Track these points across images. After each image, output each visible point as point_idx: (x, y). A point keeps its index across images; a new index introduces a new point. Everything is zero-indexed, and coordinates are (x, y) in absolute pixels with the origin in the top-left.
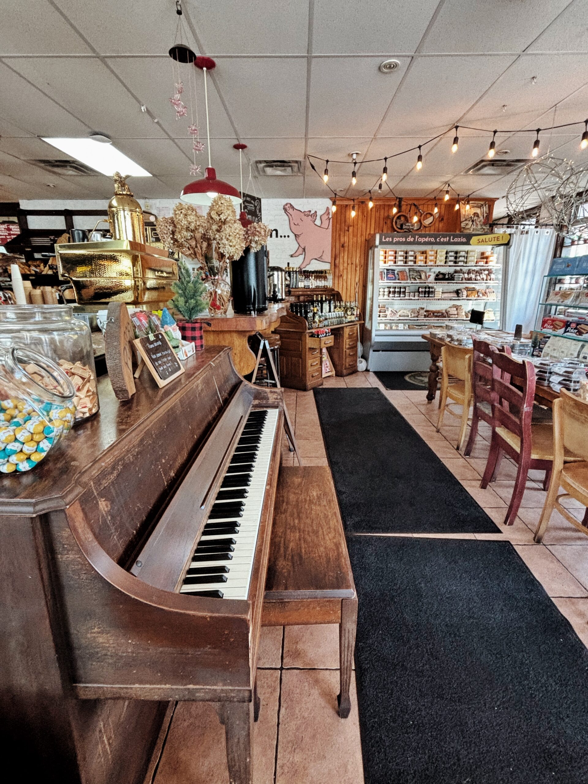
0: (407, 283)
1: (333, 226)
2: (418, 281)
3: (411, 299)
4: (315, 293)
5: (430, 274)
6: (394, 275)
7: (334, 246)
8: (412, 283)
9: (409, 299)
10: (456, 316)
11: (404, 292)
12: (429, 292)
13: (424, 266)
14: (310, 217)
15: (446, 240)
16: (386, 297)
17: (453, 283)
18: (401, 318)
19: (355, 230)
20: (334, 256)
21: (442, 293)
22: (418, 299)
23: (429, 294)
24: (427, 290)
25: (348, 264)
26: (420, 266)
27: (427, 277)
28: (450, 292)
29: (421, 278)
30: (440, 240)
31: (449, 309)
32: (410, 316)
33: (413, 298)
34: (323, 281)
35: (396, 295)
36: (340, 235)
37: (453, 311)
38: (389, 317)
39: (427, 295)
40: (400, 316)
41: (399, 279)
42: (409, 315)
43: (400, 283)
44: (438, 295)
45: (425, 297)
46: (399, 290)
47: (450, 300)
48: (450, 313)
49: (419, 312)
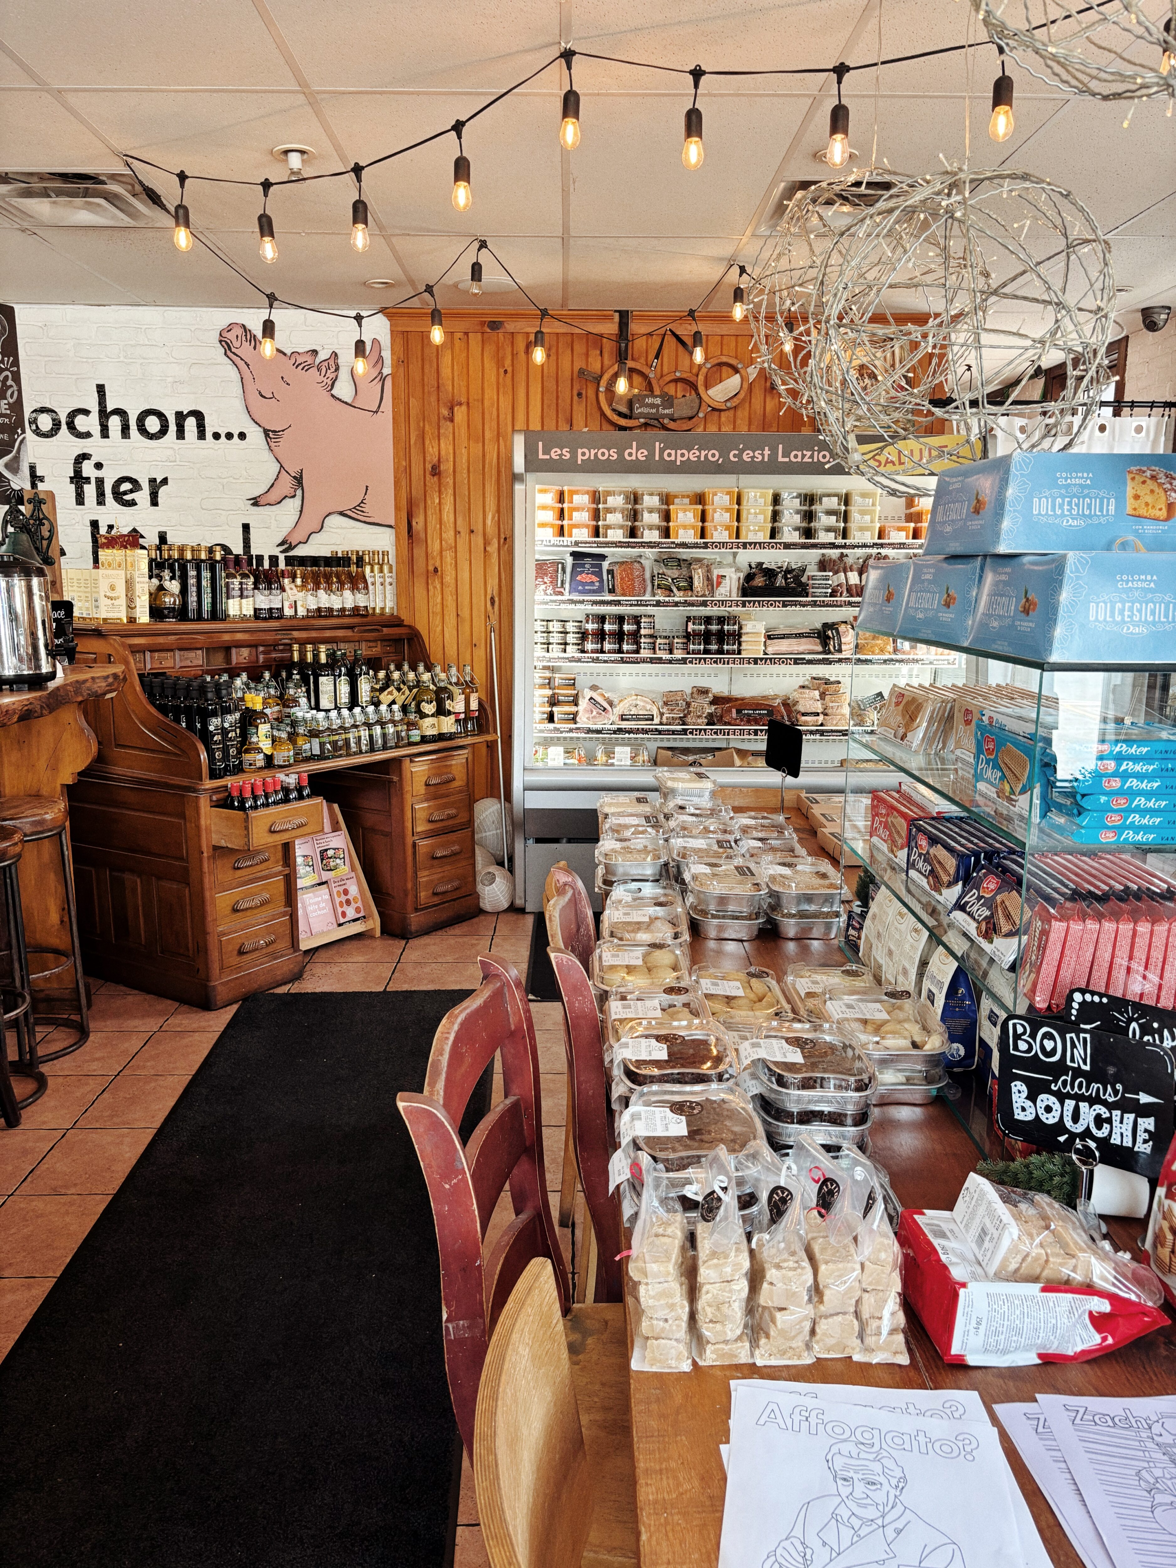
0: (639, 604)
1: (394, 405)
2: (679, 597)
3: (660, 661)
4: (296, 634)
5: (722, 572)
6: (599, 574)
7: (403, 473)
8: (658, 604)
9: (652, 661)
10: (821, 718)
11: (635, 636)
12: (721, 637)
13: (696, 546)
14: (314, 371)
15: (763, 455)
16: (572, 650)
17: (804, 605)
18: (625, 725)
19: (476, 417)
20: (404, 502)
21: (769, 637)
22: (684, 661)
23: (721, 642)
24: (714, 627)
25: (457, 533)
26: (684, 545)
27: (712, 584)
28: (799, 636)
29: (690, 587)
30: (739, 456)
31: (795, 696)
32: (657, 720)
33: (666, 656)
34: (347, 593)
35: (607, 646)
36: (422, 437)
37: (809, 702)
38: (583, 721)
39: (714, 647)
40: (623, 718)
41: (612, 591)
42: (655, 712)
43: (618, 603)
44: (753, 646)
45: (706, 651)
46: (615, 627)
47: (796, 662)
48: (801, 708)
49: (688, 704)
